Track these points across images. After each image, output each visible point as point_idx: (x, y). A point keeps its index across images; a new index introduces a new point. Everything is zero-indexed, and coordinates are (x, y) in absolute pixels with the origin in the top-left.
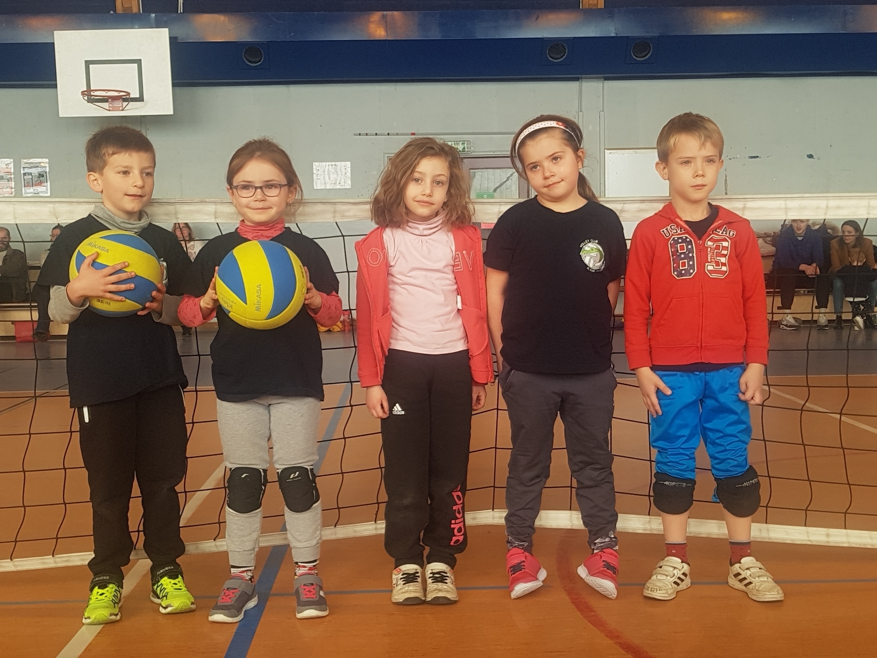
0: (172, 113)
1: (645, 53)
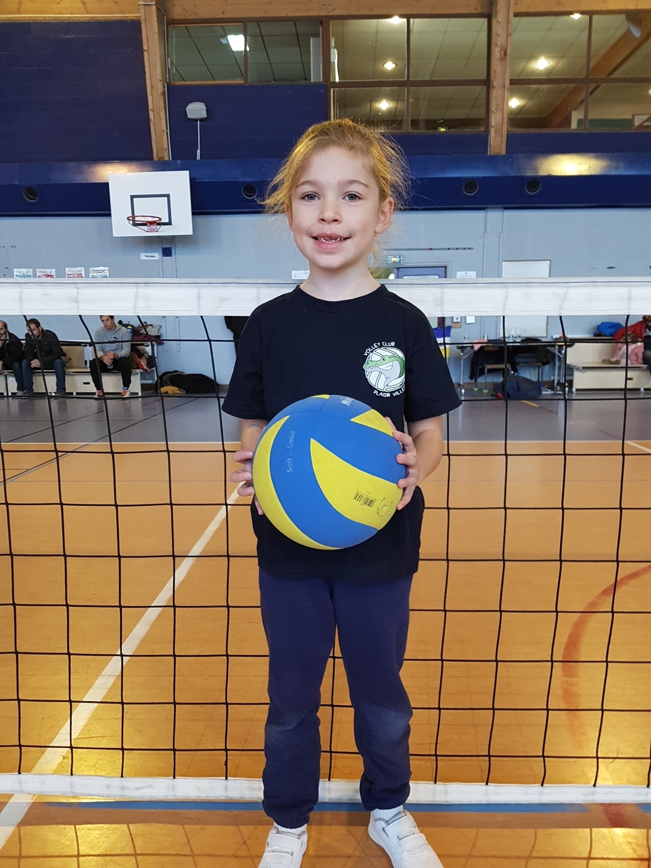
0: (191, 233)
1: (536, 188)
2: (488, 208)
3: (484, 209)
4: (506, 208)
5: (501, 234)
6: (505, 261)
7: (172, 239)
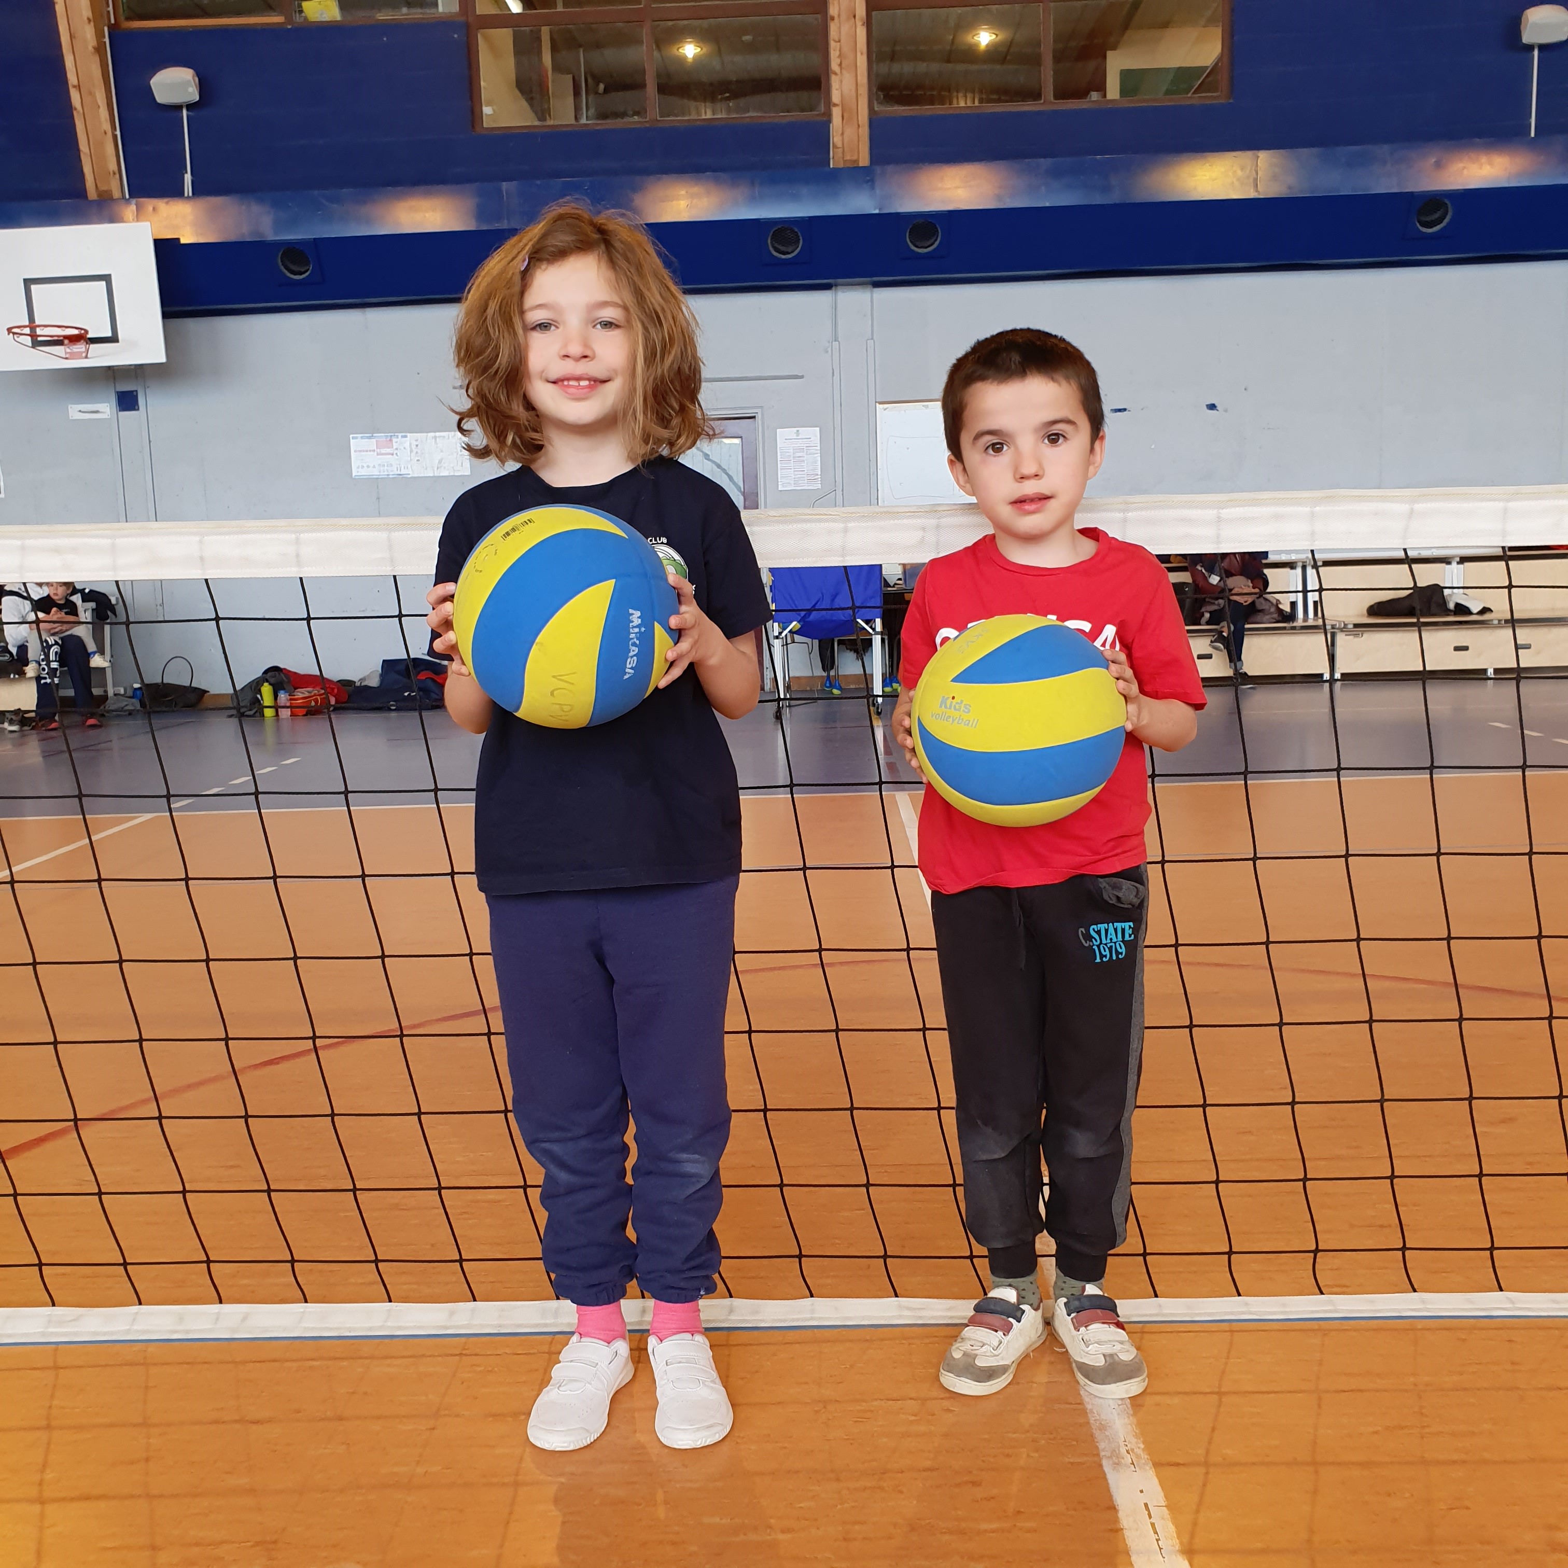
0: (166, 360)
1: (932, 241)
2: (836, 285)
3: (827, 287)
4: (877, 285)
5: (870, 343)
6: (880, 403)
7: (138, 372)
